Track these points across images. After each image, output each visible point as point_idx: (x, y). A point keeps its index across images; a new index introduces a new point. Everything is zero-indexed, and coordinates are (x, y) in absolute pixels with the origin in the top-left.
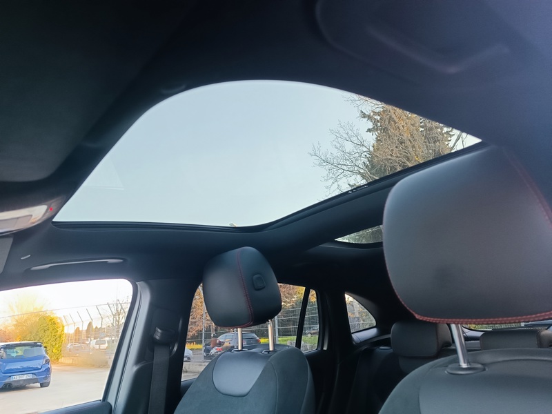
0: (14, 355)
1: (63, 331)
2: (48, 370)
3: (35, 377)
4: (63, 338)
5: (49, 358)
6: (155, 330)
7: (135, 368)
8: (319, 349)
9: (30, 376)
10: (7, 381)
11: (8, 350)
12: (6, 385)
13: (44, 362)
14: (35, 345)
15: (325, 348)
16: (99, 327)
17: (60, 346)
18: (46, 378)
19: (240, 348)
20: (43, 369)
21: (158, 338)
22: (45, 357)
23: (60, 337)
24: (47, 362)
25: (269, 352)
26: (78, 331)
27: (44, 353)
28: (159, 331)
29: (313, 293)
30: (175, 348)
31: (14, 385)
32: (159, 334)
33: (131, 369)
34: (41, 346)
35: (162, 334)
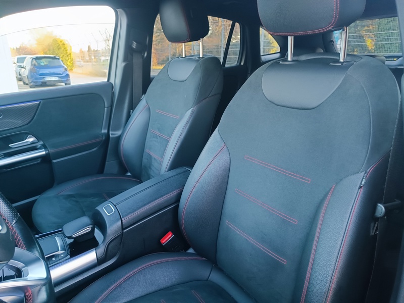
0: (42, 64)
1: (71, 49)
2: (68, 76)
3: (60, 79)
4: (72, 56)
5: (66, 67)
6: (132, 43)
7: (123, 64)
8: (238, 64)
9: (57, 79)
10: (43, 80)
11: (37, 60)
12: (43, 82)
13: (64, 70)
14: (54, 58)
15: (242, 64)
16: (96, 49)
17: (72, 60)
18: (67, 80)
19: (184, 56)
20: (64, 75)
21: (134, 47)
22: (63, 67)
23: (70, 54)
24: (66, 70)
25: (199, 58)
26: (81, 51)
27: (62, 64)
28: (135, 43)
29: (237, 25)
30: (146, 55)
31: (48, 83)
32: (135, 45)
33: (121, 65)
34: (59, 59)
35: (136, 45)
